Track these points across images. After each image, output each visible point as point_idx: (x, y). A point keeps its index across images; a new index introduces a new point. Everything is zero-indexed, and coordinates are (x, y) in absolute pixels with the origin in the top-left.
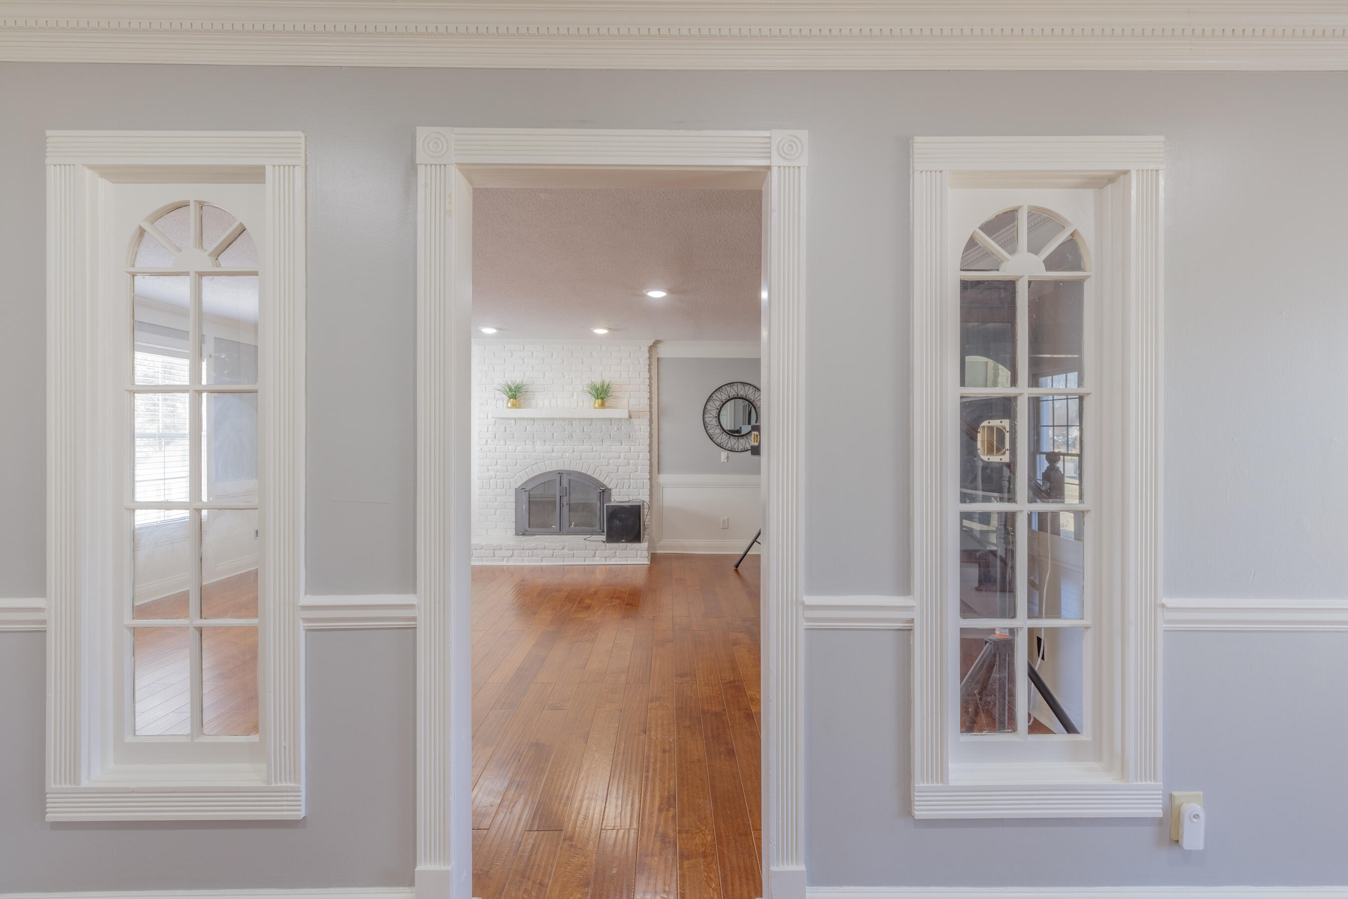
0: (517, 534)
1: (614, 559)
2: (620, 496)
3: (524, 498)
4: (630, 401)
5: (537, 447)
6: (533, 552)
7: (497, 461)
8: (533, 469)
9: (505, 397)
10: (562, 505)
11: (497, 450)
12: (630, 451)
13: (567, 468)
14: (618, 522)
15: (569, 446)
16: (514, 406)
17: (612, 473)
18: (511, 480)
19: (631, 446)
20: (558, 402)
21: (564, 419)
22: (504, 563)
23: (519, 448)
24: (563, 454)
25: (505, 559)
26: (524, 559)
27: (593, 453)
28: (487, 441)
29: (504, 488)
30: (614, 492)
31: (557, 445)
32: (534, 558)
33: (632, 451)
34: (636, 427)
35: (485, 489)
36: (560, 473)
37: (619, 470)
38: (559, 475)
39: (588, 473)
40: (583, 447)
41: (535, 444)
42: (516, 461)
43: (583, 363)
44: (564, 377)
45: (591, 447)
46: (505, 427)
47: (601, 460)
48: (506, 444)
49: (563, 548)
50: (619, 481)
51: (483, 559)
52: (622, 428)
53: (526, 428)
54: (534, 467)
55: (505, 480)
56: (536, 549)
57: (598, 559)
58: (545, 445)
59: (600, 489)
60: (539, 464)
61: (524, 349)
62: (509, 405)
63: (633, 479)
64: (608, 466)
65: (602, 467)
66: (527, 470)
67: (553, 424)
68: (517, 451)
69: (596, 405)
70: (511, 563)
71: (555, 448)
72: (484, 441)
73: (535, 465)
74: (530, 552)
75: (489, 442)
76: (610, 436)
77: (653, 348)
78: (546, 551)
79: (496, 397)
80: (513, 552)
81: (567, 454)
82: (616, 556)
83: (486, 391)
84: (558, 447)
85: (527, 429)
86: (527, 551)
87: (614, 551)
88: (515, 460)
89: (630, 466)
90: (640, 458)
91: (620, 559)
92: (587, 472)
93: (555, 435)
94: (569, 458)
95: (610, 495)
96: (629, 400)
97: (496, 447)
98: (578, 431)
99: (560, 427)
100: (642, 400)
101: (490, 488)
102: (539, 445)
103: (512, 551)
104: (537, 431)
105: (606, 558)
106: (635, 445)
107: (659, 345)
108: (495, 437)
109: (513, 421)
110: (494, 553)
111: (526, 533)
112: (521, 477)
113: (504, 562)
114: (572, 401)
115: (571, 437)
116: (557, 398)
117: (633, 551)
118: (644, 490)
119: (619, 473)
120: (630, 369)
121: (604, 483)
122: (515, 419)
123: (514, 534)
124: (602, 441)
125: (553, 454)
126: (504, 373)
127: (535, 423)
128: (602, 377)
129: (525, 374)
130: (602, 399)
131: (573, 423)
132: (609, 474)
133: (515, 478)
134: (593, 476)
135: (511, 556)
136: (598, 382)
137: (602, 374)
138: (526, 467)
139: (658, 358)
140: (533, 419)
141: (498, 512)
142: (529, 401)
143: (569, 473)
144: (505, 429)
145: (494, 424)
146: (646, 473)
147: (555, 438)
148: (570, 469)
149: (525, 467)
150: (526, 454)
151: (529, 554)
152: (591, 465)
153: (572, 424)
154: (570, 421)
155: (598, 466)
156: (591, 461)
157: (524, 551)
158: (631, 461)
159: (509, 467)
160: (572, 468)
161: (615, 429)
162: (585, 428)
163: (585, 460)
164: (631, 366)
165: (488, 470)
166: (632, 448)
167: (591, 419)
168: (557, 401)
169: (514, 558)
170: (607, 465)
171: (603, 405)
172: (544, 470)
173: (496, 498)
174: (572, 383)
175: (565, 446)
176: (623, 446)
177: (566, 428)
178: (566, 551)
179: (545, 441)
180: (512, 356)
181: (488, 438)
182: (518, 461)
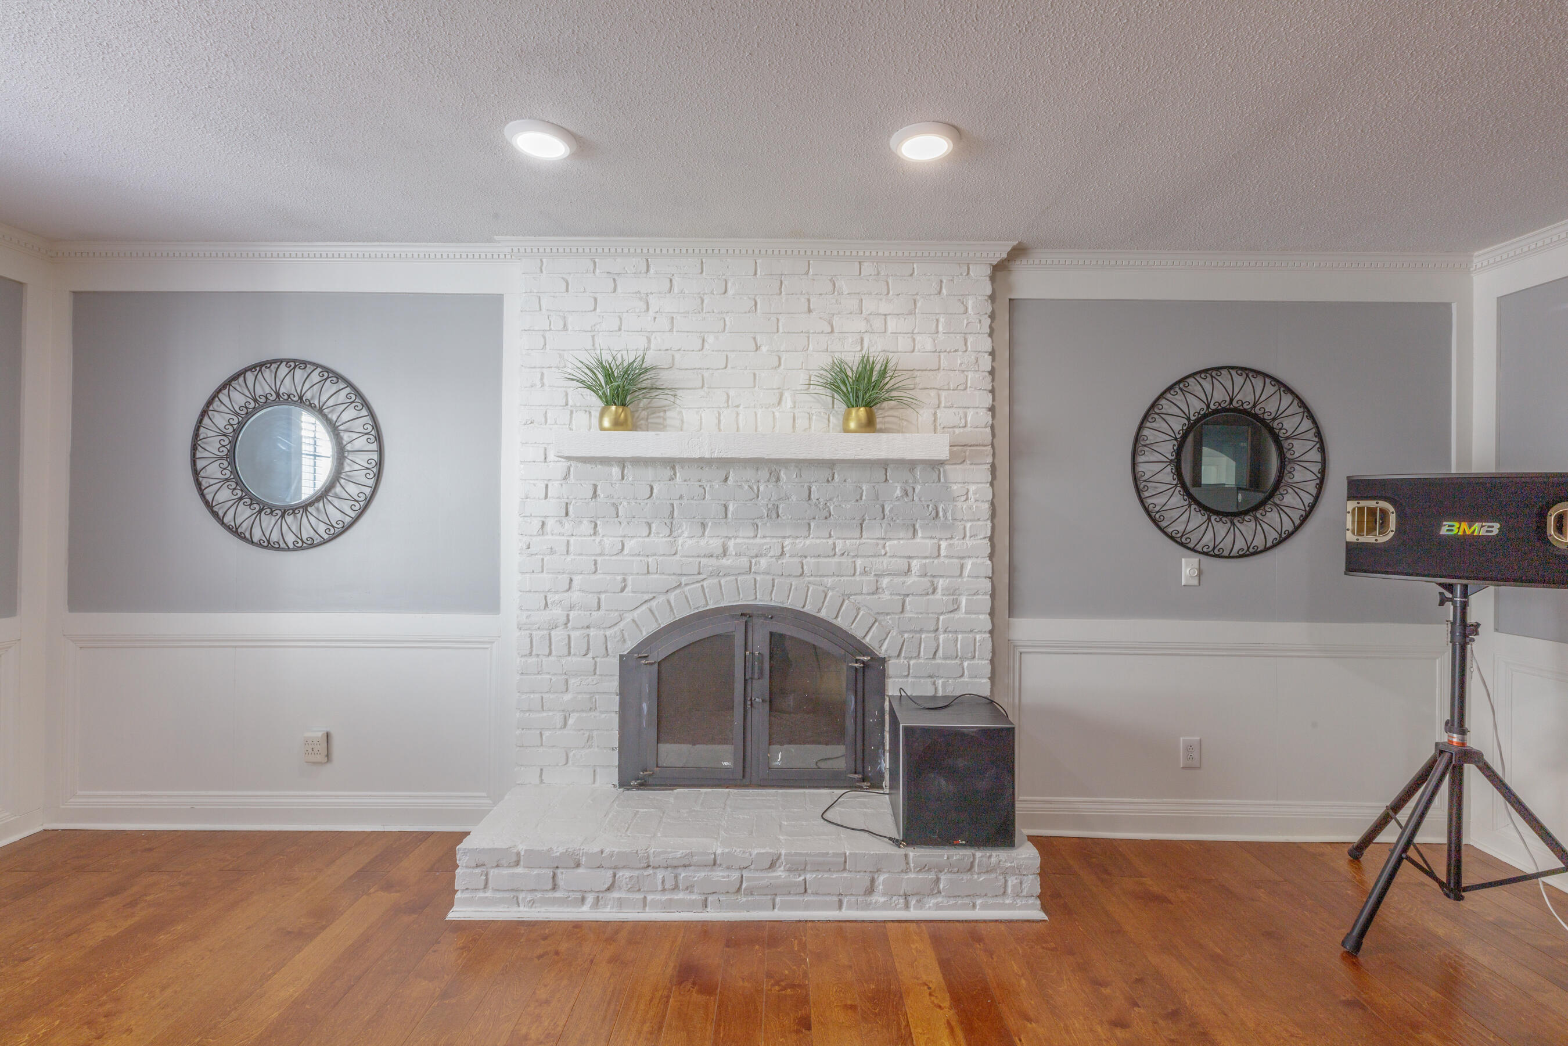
0: (624, 783)
1: (933, 901)
2: (910, 680)
3: (646, 681)
4: (939, 415)
5: (680, 541)
6: (676, 877)
7: (571, 580)
8: (669, 602)
9: (598, 403)
10: (749, 703)
11: (571, 548)
12: (939, 555)
13: (763, 599)
14: (943, 782)
15: (767, 540)
16: (618, 424)
17: (888, 614)
18: (608, 633)
19: (941, 539)
20: (741, 417)
21: (756, 463)
22: (585, 913)
23: (630, 544)
24: (753, 561)
25: (590, 898)
26: (649, 897)
27: (836, 559)
28: (543, 523)
29: (590, 655)
30: (893, 667)
31: (736, 537)
32: (681, 896)
33: (943, 552)
34: (955, 487)
35: (538, 655)
36: (747, 615)
37: (908, 607)
38: (743, 620)
39: (823, 614)
40: (808, 542)
41: (675, 534)
42: (624, 580)
43: (810, 311)
44: (757, 348)
45: (831, 541)
46: (595, 487)
47: (858, 578)
48: (595, 534)
49: (772, 866)
50: (906, 635)
51: (521, 896)
52: (917, 491)
53: (652, 489)
54: (672, 596)
55: (592, 632)
56: (685, 866)
57: (882, 899)
58: (703, 535)
59: (857, 661)
60: (687, 588)
61: (648, 270)
62: (607, 423)
63: (945, 631)
64: (876, 597)
65: (859, 598)
66: (654, 603)
67: (726, 479)
68: (626, 551)
69: (852, 425)
70: (608, 913)
71: (731, 544)
72: (536, 524)
73: (678, 591)
74: (669, 874)
75: (548, 528)
76: (883, 511)
77: (1000, 270)
78: (718, 875)
79: (570, 403)
80: (614, 876)
81: (763, 562)
82: (939, 892)
83: (543, 385)
84: (738, 540)
85: (655, 491)
86: (660, 874)
87: (932, 876)
88: (619, 578)
89: (938, 595)
90: (966, 573)
91: (952, 902)
92: (820, 610)
93: (731, 508)
94: (768, 574)
95: (882, 675)
96: (935, 414)
97: (568, 541)
98: (794, 498)
99: (746, 487)
100: (971, 413)
101: (550, 654)
102: (686, 534)
103: (610, 872)
104: (681, 497)
105: (906, 896)
106: (952, 538)
107: (1018, 262)
108: (567, 514)
109: (615, 471)
110: (554, 876)
111: (651, 781)
112: (637, 626)
113: (585, 908)
114: (777, 414)
115: (774, 516)
116: (738, 406)
117: (993, 876)
118: (976, 661)
119: (907, 615)
120: (941, 329)
121: (867, 640)
122: (622, 462)
123: (616, 782)
124: (861, 525)
125: (725, 562)
126: (593, 337)
127: (675, 474)
128: (861, 350)
129: (649, 340)
130: (869, 405)
131: (782, 474)
132: (880, 618)
133: (621, 625)
134: (834, 622)
135: (608, 889)
136: (852, 360)
137: (862, 340)
138: (651, 596)
139: (1010, 300)
140: (671, 463)
141: (570, 722)
142: (662, 414)
143: (771, 613)
144: (595, 492)
145: (565, 478)
146: (982, 617)
147: (730, 515)
148: (772, 604)
149: (646, 597)
150: (650, 559)
151: (663, 881)
152: (830, 594)
153: (778, 480)
154: (773, 466)
155: (849, 596)
156: (829, 581)
157: (650, 871)
158: (941, 583)
159: (603, 596)
160: (776, 600)
161: (898, 492)
162: (813, 488)
163: (811, 579)
164: (942, 320)
165: (546, 604)
166: (944, 544)
167: (831, 464)
168: (738, 414)
169: (616, 895)
170: (873, 594)
171: (870, 425)
172: (699, 605)
173: (567, 681)
174: (780, 365)
175: (758, 541)
176: (918, 540)
177: (762, 488)
178: (780, 873)
179: (704, 526)
180: (615, 290)
181: (546, 517)
182: (630, 579)
